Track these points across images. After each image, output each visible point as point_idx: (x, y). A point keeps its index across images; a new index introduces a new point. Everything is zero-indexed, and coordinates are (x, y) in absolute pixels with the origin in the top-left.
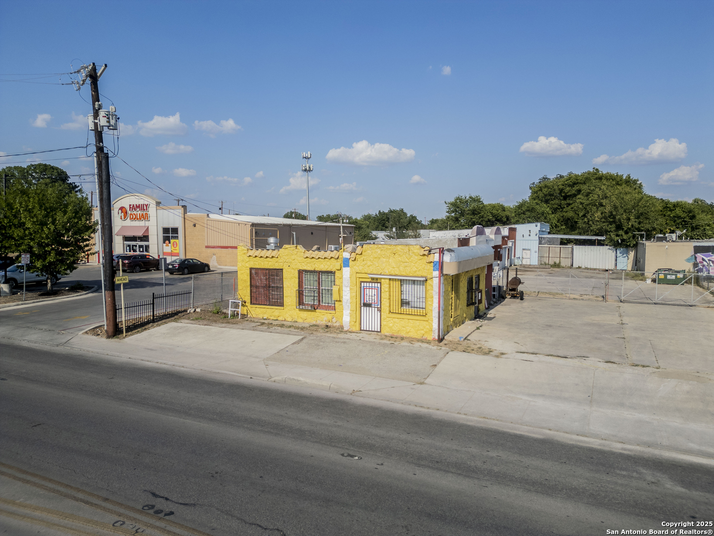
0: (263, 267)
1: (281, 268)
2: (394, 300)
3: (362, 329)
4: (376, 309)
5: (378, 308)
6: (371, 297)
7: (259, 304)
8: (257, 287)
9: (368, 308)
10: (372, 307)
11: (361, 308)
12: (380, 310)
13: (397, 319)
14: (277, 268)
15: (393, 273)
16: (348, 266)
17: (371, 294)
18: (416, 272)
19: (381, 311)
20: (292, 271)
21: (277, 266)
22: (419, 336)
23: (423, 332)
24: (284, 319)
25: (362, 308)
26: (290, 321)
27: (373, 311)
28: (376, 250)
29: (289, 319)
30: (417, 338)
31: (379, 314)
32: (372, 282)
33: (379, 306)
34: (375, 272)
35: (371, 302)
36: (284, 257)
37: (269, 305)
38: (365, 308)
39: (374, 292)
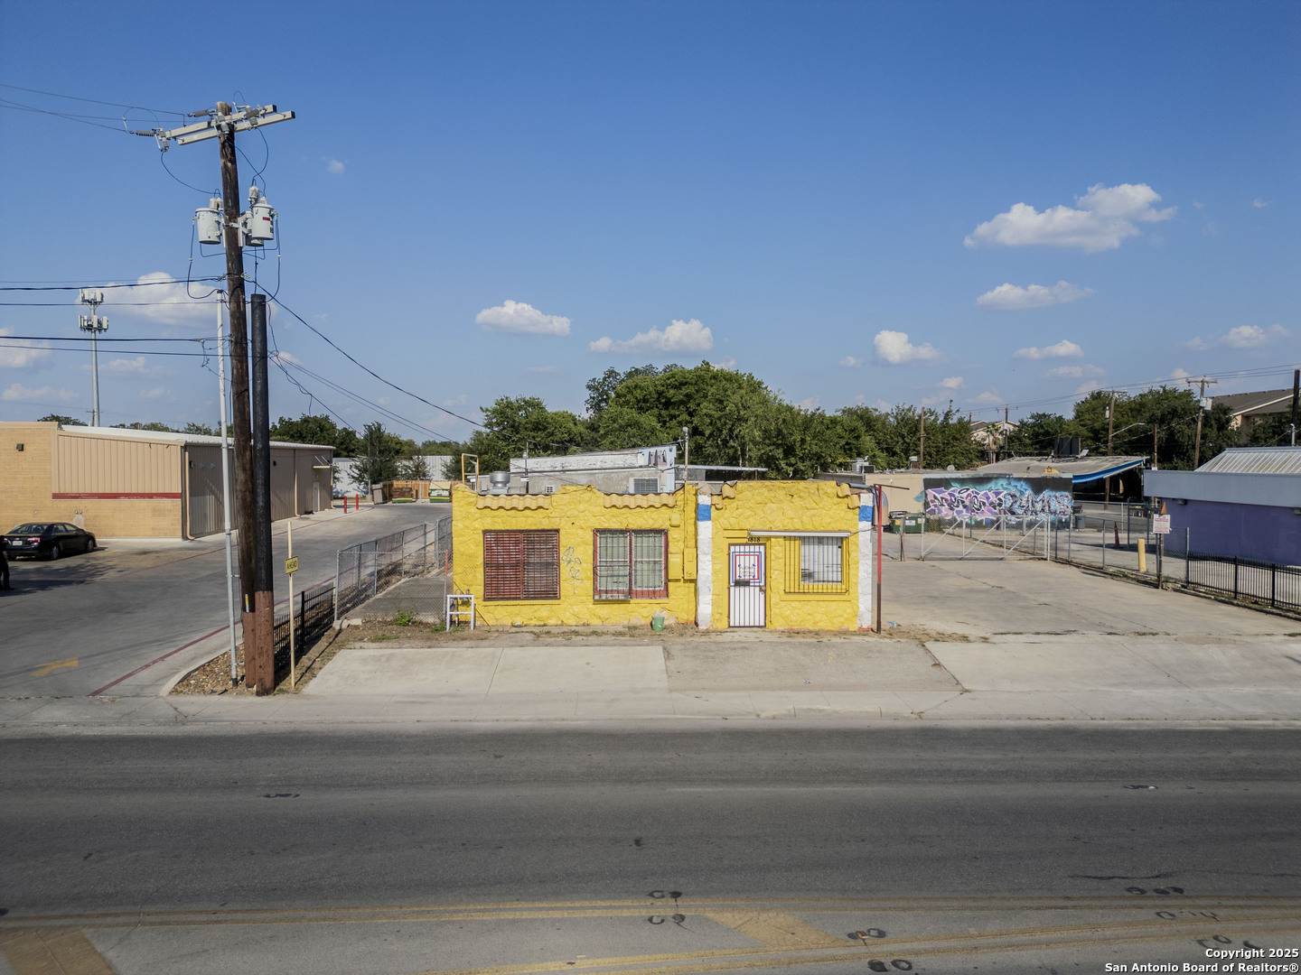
0: (515, 528)
1: (556, 527)
2: (792, 571)
3: (732, 624)
4: (757, 589)
5: (760, 586)
6: (747, 570)
7: (503, 599)
8: (498, 566)
9: (742, 588)
10: (749, 586)
11: (729, 588)
12: (763, 590)
13: (797, 603)
14: (547, 528)
15: (790, 527)
16: (709, 518)
17: (747, 564)
18: (829, 524)
19: (765, 591)
20: (580, 532)
21: (546, 524)
22: (835, 628)
23: (842, 619)
24: (559, 622)
25: (732, 589)
26: (574, 624)
27: (752, 593)
28: (760, 491)
29: (572, 622)
30: (832, 631)
31: (762, 596)
32: (749, 545)
33: (762, 584)
34: (759, 528)
35: (747, 578)
36: (561, 507)
37: (526, 599)
38: (737, 589)
39: (753, 560)
